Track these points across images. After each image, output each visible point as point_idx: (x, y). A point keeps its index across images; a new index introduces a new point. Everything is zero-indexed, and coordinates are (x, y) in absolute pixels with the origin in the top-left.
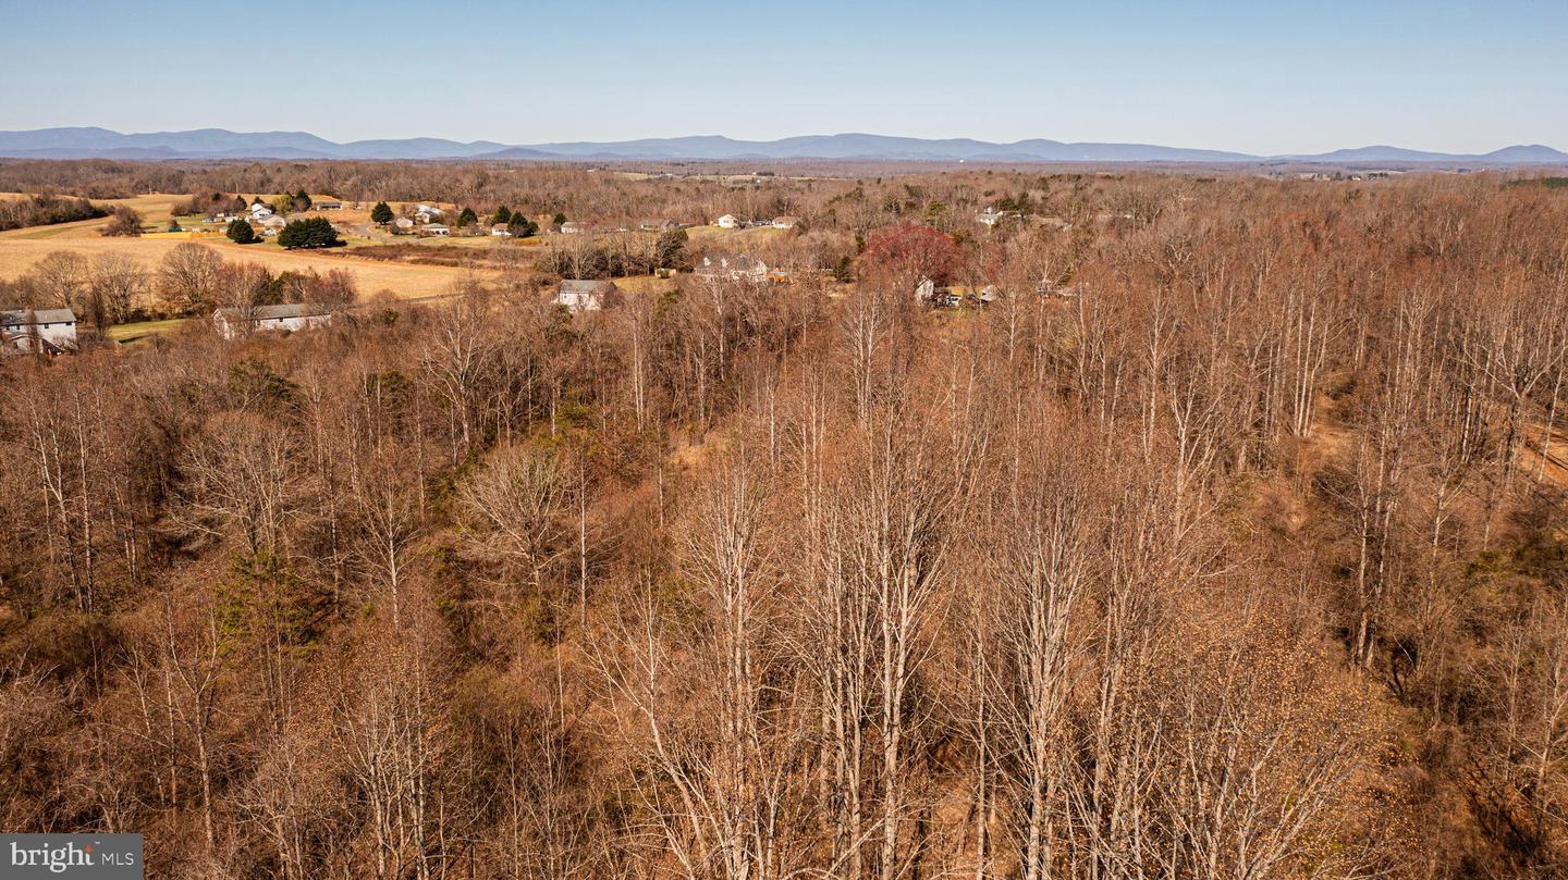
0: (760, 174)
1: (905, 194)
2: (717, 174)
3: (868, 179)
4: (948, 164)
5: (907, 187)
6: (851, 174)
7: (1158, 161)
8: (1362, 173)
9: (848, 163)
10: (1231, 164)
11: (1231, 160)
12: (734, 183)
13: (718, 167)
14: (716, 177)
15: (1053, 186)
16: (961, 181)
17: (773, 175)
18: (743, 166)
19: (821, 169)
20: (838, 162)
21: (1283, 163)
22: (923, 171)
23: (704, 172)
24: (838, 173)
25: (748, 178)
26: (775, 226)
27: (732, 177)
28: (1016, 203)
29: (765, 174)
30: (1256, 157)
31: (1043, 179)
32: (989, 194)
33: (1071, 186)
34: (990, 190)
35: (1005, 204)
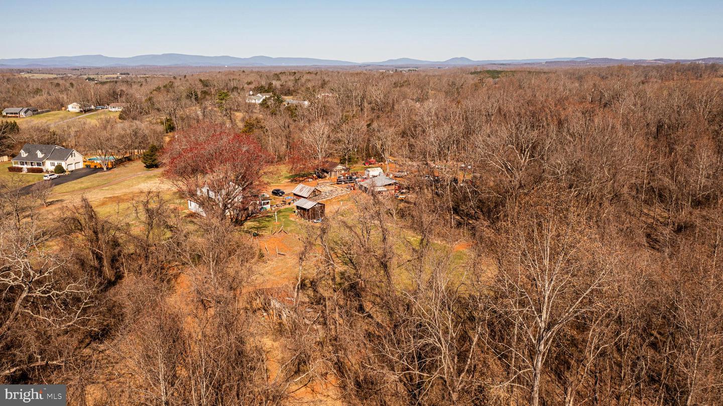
0: (122, 74)
1: (200, 85)
2: (97, 74)
3: (180, 75)
4: (219, 68)
5: (201, 80)
6: (171, 73)
7: (316, 65)
8: (405, 69)
9: (170, 67)
10: (347, 66)
11: (346, 65)
12: (106, 79)
13: (98, 71)
14: (96, 76)
15: (283, 78)
16: (232, 77)
17: (129, 74)
18: (112, 70)
19: (155, 71)
20: (164, 67)
21: (369, 65)
22: (208, 71)
23: (90, 73)
24: (164, 73)
25: (115, 76)
26: (110, 110)
27: (106, 76)
28: (266, 88)
29: (124, 74)
30: (358, 63)
31: (276, 74)
32: (249, 83)
33: (292, 78)
34: (249, 81)
35: (260, 89)
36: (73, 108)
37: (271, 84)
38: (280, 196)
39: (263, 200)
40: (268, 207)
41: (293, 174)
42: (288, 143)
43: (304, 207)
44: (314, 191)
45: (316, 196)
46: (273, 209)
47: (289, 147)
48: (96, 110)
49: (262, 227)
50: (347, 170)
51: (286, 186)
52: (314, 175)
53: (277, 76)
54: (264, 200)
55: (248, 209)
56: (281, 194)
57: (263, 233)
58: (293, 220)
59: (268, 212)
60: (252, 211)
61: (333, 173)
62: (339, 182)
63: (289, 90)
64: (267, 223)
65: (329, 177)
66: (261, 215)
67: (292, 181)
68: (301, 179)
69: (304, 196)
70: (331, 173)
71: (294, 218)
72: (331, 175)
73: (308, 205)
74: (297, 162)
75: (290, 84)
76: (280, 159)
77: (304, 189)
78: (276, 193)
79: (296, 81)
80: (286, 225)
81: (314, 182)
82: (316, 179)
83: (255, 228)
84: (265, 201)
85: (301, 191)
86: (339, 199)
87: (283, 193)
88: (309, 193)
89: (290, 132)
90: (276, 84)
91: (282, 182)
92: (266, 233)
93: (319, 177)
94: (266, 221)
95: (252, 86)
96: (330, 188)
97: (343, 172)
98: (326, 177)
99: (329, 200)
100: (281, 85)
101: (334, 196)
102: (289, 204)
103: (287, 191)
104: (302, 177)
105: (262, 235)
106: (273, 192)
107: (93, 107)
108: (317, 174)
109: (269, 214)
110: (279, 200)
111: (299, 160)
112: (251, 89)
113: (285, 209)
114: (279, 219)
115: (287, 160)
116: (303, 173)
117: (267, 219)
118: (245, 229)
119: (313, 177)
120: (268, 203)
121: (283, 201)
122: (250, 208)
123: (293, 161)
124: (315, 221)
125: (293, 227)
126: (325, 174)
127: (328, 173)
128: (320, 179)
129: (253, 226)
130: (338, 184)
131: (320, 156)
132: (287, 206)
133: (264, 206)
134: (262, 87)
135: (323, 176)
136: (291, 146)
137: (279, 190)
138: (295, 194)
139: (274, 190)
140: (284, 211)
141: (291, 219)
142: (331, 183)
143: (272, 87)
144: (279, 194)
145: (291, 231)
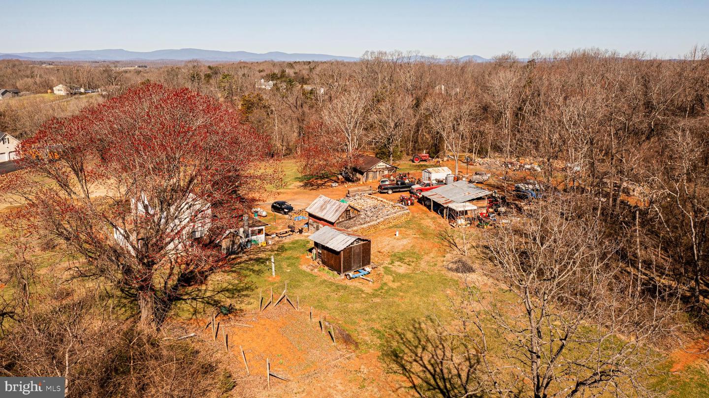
15: (297, 67)
18: (130, 63)
26: (101, 93)
31: (290, 63)
32: (260, 71)
33: (307, 67)
34: (261, 69)
35: (273, 77)
36: (60, 90)
37: (283, 72)
38: (285, 213)
39: (250, 227)
40: (261, 238)
41: (308, 173)
42: (301, 128)
43: (330, 245)
44: (347, 211)
45: (350, 219)
46: (270, 242)
47: (302, 134)
48: (85, 93)
49: (242, 290)
50: (393, 169)
51: (296, 193)
52: (340, 177)
53: (291, 65)
54: (254, 226)
55: (221, 246)
56: (286, 210)
57: (243, 306)
58: (308, 270)
59: (261, 250)
60: (228, 249)
61: (371, 175)
62: (382, 190)
63: (303, 78)
64: (253, 278)
65: (364, 180)
66: (245, 257)
67: (305, 185)
68: (319, 182)
69: (328, 219)
70: (367, 174)
71: (310, 264)
72: (367, 177)
73: (339, 241)
74: (314, 156)
75: (305, 73)
76: (289, 152)
77: (329, 206)
78: (279, 207)
79: (311, 70)
80: (294, 284)
81: (341, 188)
82: (343, 182)
83: (227, 290)
84: (255, 228)
85: (322, 208)
86: (392, 227)
87: (290, 209)
88: (338, 214)
89: (304, 113)
90: (290, 72)
91: (290, 187)
92: (249, 305)
93: (348, 179)
94: (254, 271)
95: (264, 74)
96: (371, 202)
97: (386, 172)
98: (360, 179)
99: (374, 226)
100: (295, 73)
101: (382, 219)
102: (301, 231)
103: (297, 205)
104: (322, 178)
105: (241, 310)
106: (273, 207)
107: (82, 90)
108: (343, 174)
109: (262, 255)
110: (281, 222)
111: (318, 152)
112: (262, 77)
113: (293, 243)
114: (279, 268)
115: (299, 153)
116: (323, 172)
117: (256, 268)
118: (208, 294)
119: (338, 179)
120: (260, 231)
121: (289, 227)
122: (225, 244)
123: (307, 154)
124: (351, 274)
125: (307, 288)
126: (358, 175)
127: (362, 173)
128: (350, 184)
129: (225, 285)
130: (381, 193)
131: (350, 148)
132: (296, 236)
133: (254, 238)
134: (274, 74)
135: (355, 178)
136: (304, 133)
137: (284, 203)
138: (310, 215)
139: (275, 203)
140: (290, 248)
141: (304, 267)
142: (370, 192)
143: (285, 74)
144: (283, 209)
145: (303, 300)
